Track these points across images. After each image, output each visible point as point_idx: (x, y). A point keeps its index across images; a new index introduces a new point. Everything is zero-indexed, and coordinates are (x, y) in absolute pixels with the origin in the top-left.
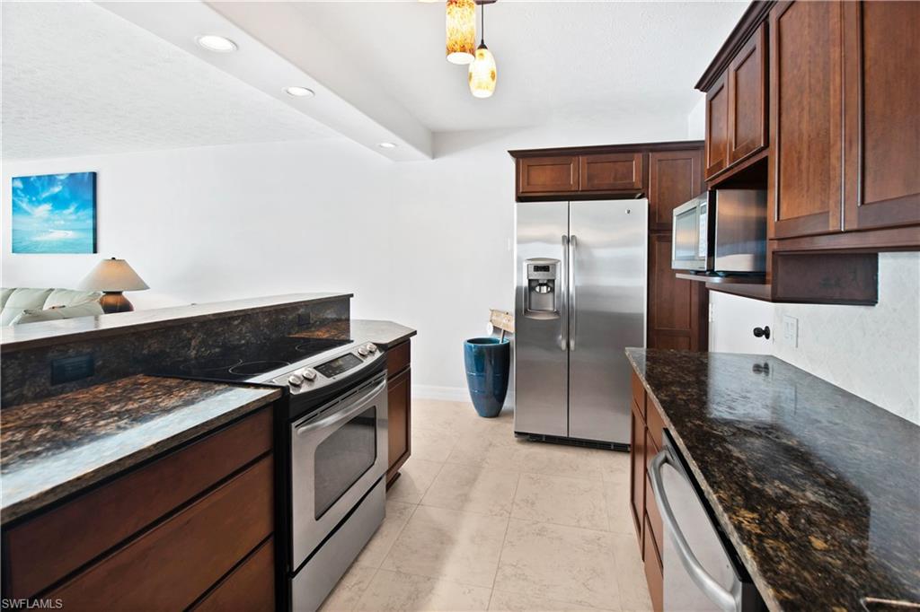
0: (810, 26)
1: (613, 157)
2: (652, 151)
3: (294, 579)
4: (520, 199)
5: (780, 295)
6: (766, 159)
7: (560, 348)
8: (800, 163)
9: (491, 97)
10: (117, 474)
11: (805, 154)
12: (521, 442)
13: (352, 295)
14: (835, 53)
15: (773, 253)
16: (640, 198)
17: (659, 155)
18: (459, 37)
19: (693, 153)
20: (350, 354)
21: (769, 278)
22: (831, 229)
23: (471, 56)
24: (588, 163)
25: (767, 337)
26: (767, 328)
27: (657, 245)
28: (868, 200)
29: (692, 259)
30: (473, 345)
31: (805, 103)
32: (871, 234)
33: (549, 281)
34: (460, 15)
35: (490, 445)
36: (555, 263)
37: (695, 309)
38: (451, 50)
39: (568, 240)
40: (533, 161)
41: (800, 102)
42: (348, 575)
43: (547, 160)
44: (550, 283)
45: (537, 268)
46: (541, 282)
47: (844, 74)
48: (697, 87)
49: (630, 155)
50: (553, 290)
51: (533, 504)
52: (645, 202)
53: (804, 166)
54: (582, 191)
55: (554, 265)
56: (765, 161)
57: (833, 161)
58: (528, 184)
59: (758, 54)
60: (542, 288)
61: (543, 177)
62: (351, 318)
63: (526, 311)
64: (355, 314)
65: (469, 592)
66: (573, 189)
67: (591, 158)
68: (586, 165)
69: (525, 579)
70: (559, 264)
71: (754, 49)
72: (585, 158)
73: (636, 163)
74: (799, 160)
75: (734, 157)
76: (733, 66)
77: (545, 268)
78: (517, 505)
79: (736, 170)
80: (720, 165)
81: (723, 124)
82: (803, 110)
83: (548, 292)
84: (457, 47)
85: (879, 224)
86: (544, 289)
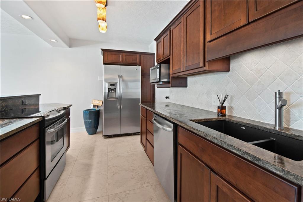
0: (178, 33)
1: (132, 54)
2: (142, 54)
3: (46, 181)
4: (104, 64)
5: (173, 85)
6: (169, 58)
7: (118, 108)
8: (176, 59)
9: (105, 33)
10: (8, 136)
11: (177, 57)
12: (105, 138)
13: (40, 95)
14: (182, 39)
15: (171, 77)
16: (139, 66)
17: (143, 55)
18: (102, 16)
19: (151, 56)
20: (55, 110)
21: (170, 82)
22: (181, 71)
23: (105, 22)
24: (125, 55)
25: (168, 98)
26: (168, 96)
27: (143, 78)
28: (187, 66)
29: (156, 79)
30: (87, 111)
31: (177, 48)
32: (187, 72)
33: (114, 88)
34: (102, 10)
35: (96, 141)
36: (116, 83)
37: (152, 95)
38: (99, 19)
39: (120, 77)
40: (109, 53)
41: (176, 48)
42: (58, 183)
43: (114, 53)
44: (115, 90)
45: (111, 85)
46: (112, 89)
47: (184, 43)
48: (155, 40)
49: (136, 54)
50: (116, 91)
51: (114, 151)
52: (140, 67)
53: (177, 60)
54: (124, 63)
55: (116, 84)
56: (169, 59)
57: (182, 59)
58: (107, 60)
59: (169, 36)
60: (112, 91)
61: (112, 58)
62: (40, 103)
63: (107, 98)
64: (41, 102)
65: (101, 174)
66: (121, 62)
67: (126, 54)
68: (124, 56)
69: (116, 166)
70: (117, 84)
71: (167, 35)
72: (124, 54)
73: (138, 57)
74: (176, 58)
75: (163, 57)
76: (163, 37)
77: (113, 85)
78: (109, 152)
79: (163, 60)
80: (160, 59)
81: (160, 49)
82: (177, 49)
83: (114, 92)
84: (101, 19)
85: (189, 69)
86: (113, 91)
